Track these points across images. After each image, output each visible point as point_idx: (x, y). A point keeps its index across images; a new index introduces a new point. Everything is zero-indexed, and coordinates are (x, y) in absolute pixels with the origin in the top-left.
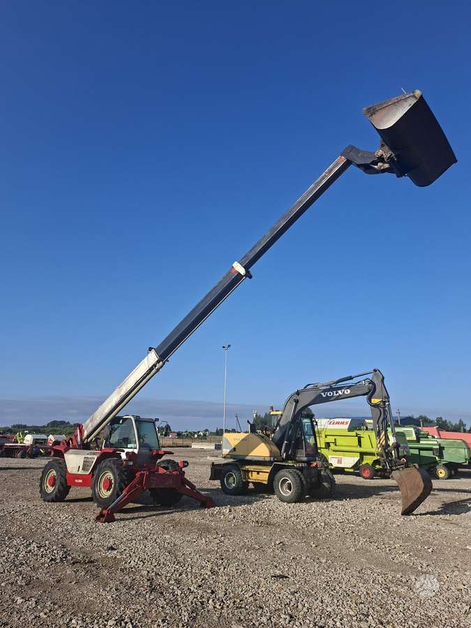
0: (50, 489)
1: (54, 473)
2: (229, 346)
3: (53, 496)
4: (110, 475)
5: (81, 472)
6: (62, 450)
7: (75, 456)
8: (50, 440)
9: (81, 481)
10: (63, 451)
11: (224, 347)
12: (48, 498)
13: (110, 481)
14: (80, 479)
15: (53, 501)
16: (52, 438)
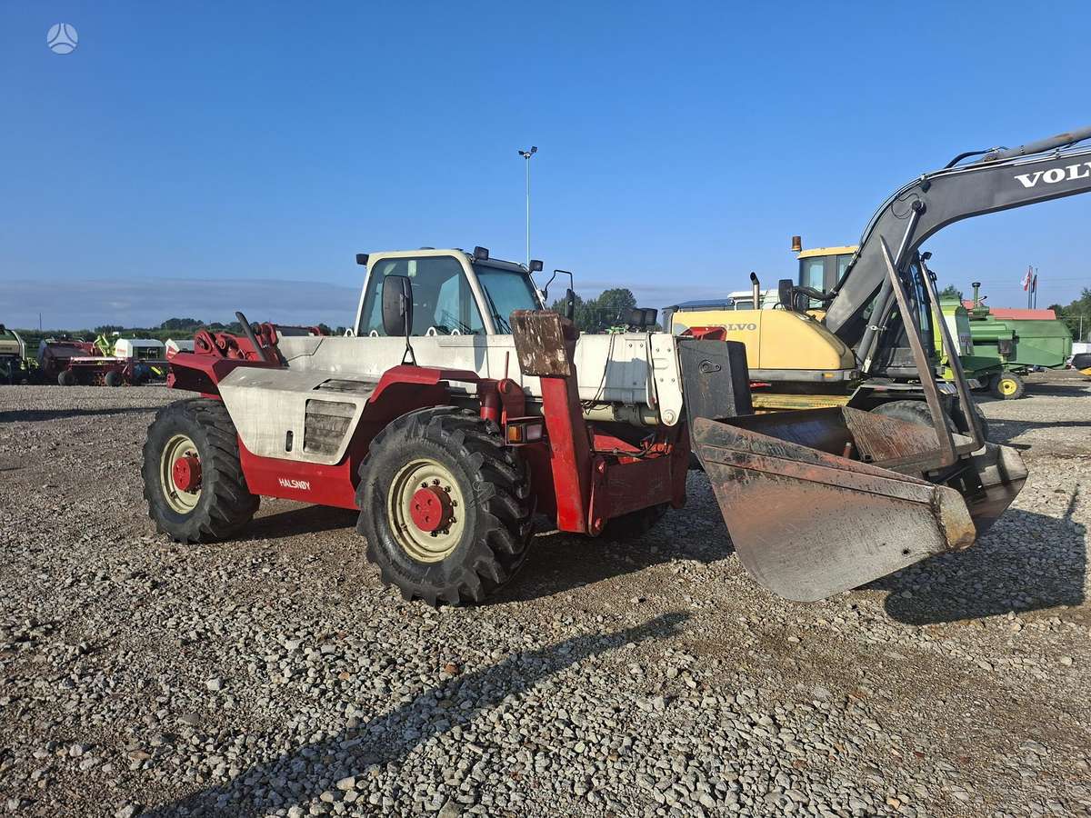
0: (186, 502)
1: (187, 446)
2: (534, 149)
3: (203, 520)
4: (437, 473)
5: (299, 454)
6: (207, 368)
7: (265, 392)
8: (171, 349)
9: (303, 485)
10: (213, 376)
11: (522, 153)
12: (185, 529)
13: (444, 494)
14: (300, 478)
15: (206, 539)
16: (171, 344)
